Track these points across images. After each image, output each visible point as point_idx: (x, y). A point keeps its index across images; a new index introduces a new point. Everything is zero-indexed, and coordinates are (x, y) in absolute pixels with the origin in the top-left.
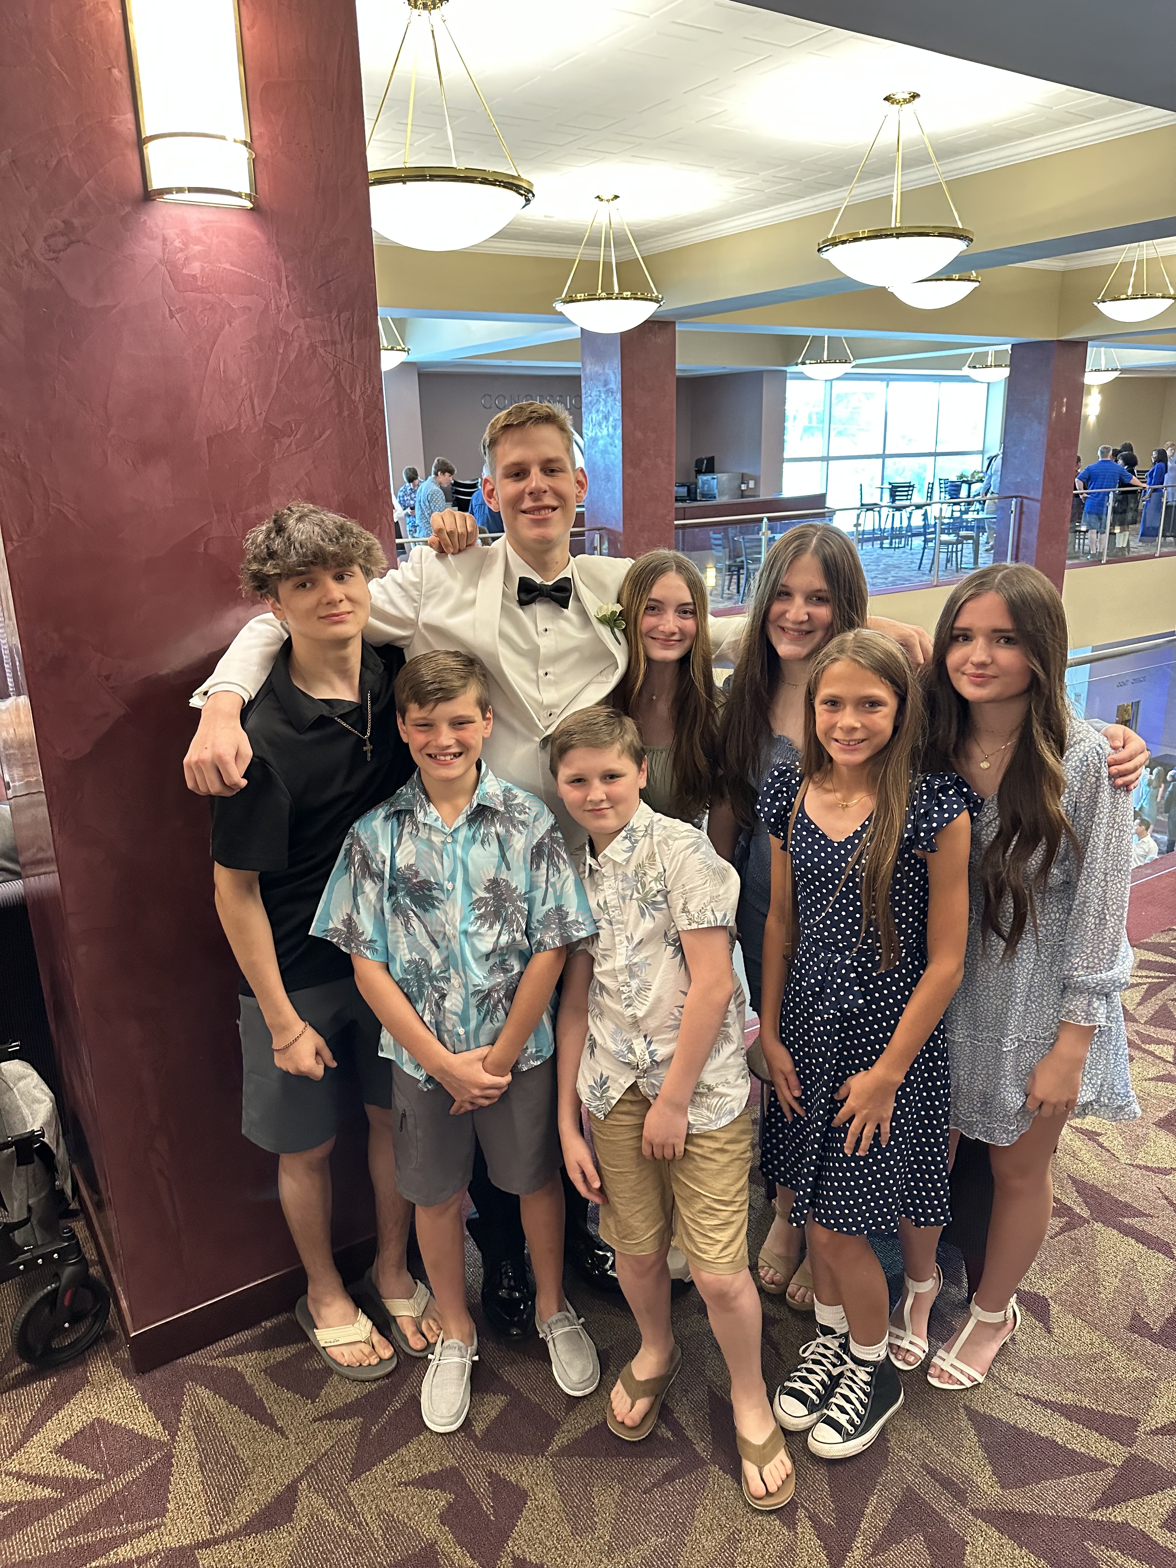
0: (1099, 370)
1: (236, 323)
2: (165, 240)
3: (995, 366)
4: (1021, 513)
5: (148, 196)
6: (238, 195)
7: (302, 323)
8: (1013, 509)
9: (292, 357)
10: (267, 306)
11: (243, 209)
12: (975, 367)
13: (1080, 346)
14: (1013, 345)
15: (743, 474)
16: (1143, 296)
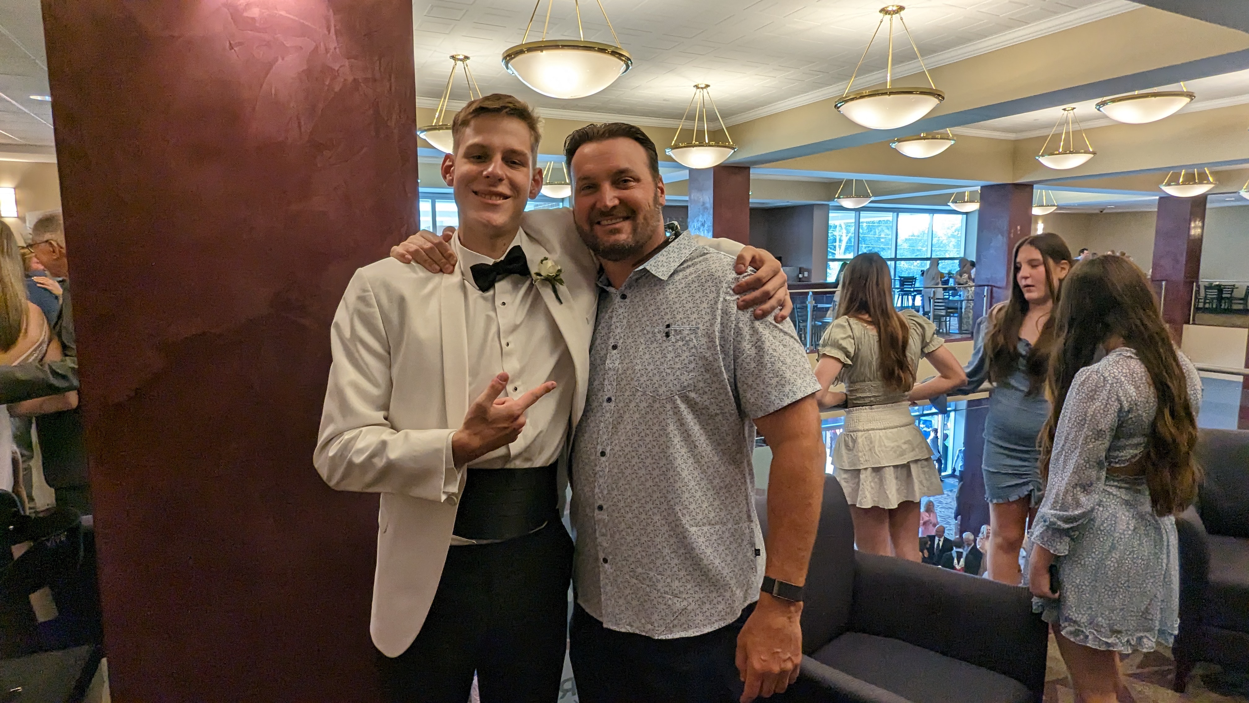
0: (1043, 206)
1: (288, 58)
3: (971, 201)
4: (992, 297)
8: (985, 294)
9: (337, 88)
10: (317, 47)
12: (956, 202)
13: (1029, 187)
14: (982, 187)
15: (800, 269)
16: (1071, 153)
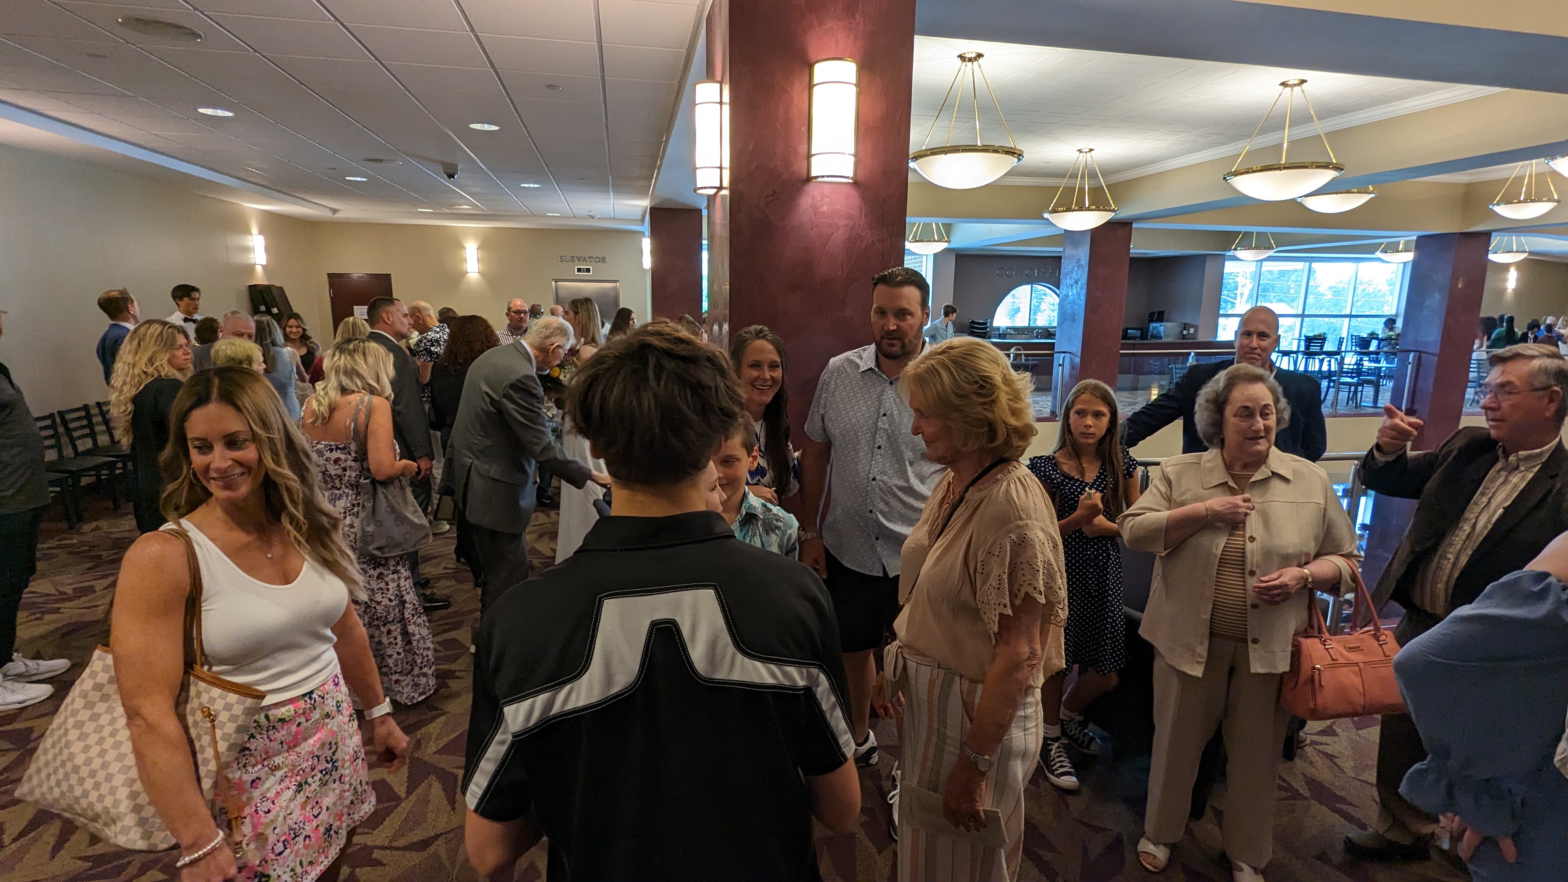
1: (840, 232)
2: (813, 197)
3: (1404, 251)
5: (809, 179)
6: (848, 178)
7: (869, 232)
8: (1411, 359)
9: (863, 246)
10: (854, 224)
11: (849, 183)
12: (1386, 252)
13: (1484, 236)
14: (1418, 237)
15: (1185, 324)
16: (1533, 201)
